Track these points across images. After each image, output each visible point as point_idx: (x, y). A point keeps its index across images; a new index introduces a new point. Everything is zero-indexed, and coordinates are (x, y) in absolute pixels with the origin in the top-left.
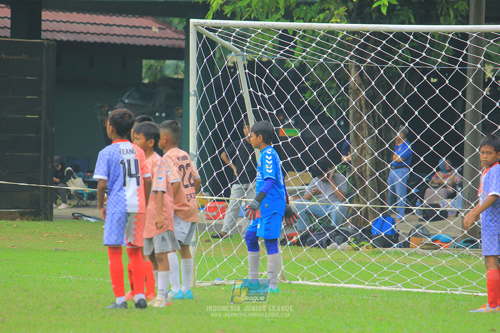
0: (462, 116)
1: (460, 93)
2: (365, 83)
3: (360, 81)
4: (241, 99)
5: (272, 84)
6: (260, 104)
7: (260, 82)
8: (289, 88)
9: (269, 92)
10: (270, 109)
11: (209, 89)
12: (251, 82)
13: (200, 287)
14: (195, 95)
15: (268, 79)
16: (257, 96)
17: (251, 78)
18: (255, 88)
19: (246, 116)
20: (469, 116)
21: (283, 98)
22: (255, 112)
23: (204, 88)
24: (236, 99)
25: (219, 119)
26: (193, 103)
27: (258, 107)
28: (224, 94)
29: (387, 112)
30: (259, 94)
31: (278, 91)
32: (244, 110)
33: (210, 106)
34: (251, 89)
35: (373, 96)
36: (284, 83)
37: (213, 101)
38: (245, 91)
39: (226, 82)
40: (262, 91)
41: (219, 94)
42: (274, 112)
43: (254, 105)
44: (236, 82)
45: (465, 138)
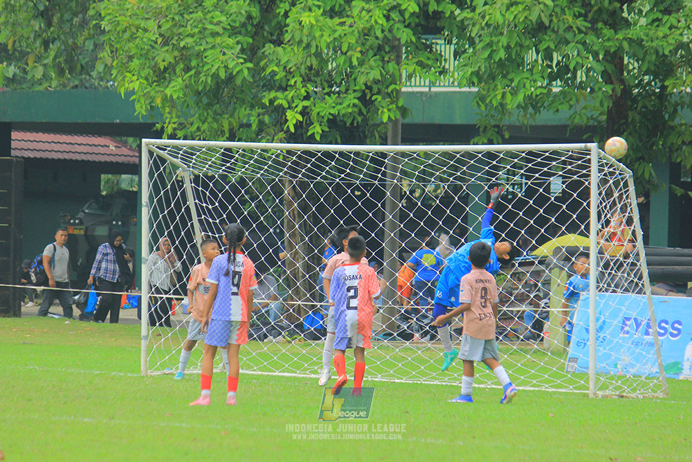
0: (381, 225)
1: (380, 205)
2: (297, 195)
3: (292, 193)
4: (188, 209)
5: (216, 197)
6: (205, 214)
7: (204, 194)
8: (231, 200)
9: (213, 204)
10: (213, 218)
11: (160, 201)
12: (197, 195)
13: (151, 376)
14: (147, 206)
15: (212, 192)
16: (202, 207)
17: (197, 190)
18: (200, 200)
19: (192, 224)
20: (387, 225)
21: (225, 208)
22: (200, 221)
23: (155, 200)
24: (183, 210)
25: (168, 227)
26: (145, 213)
27: (203, 216)
28: (172, 205)
29: (316, 221)
30: (204, 205)
31: (220, 202)
32: (191, 219)
33: (161, 216)
34: (197, 201)
35: (304, 208)
36: (226, 195)
37: (163, 211)
38: (191, 202)
39: (175, 194)
40: (206, 203)
41: (169, 205)
42: (218, 221)
43: (199, 215)
44: (184, 194)
45: (384, 245)
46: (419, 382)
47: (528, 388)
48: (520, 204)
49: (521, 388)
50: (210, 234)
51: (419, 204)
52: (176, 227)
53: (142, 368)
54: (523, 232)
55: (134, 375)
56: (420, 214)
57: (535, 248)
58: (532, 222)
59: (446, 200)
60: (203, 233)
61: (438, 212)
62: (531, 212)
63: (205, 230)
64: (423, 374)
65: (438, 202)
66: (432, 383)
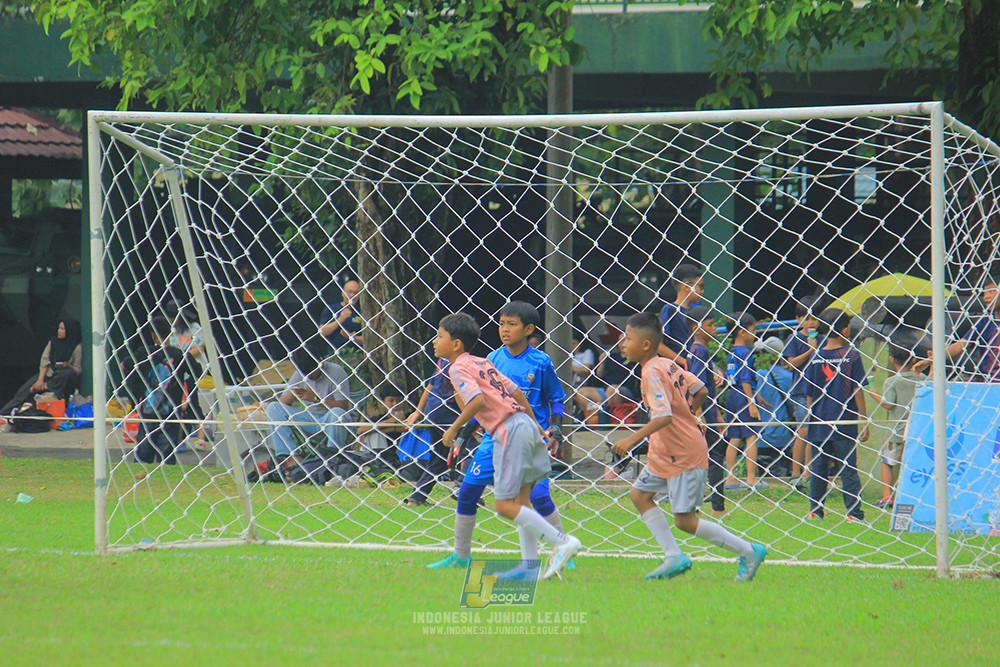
0: (539, 263)
1: (536, 226)
2: (381, 212)
3: (372, 207)
4: (177, 241)
5: (229, 216)
6: (209, 249)
7: (208, 213)
8: (257, 223)
9: (224, 230)
10: (226, 257)
11: (124, 226)
12: (194, 213)
13: (114, 554)
14: (100, 236)
15: (221, 208)
16: (203, 236)
17: (194, 206)
18: (199, 223)
19: (186, 270)
20: (550, 263)
21: (246, 238)
22: (201, 263)
23: (115, 225)
24: (168, 242)
25: (141, 275)
26: (97, 250)
27: (206, 253)
28: (148, 233)
29: (418, 258)
30: (208, 232)
31: (238, 226)
32: (183, 260)
33: (126, 254)
34: (194, 225)
35: (395, 234)
36: (249, 213)
37: (130, 246)
38: (183, 228)
39: (151, 214)
40: (211, 228)
41: (141, 234)
42: (233, 262)
43: (199, 252)
44: (168, 213)
45: (545, 300)
46: (617, 555)
47: (821, 563)
48: (799, 219)
49: (808, 563)
50: (220, 286)
51: (610, 223)
52: (157, 274)
53: (98, 540)
54: (805, 271)
55: (83, 553)
56: (612, 242)
57: (827, 300)
58: (822, 252)
59: (661, 213)
60: (207, 286)
61: (646, 237)
62: (819, 234)
63: (210, 279)
64: (623, 541)
65: (644, 218)
66: (640, 556)
